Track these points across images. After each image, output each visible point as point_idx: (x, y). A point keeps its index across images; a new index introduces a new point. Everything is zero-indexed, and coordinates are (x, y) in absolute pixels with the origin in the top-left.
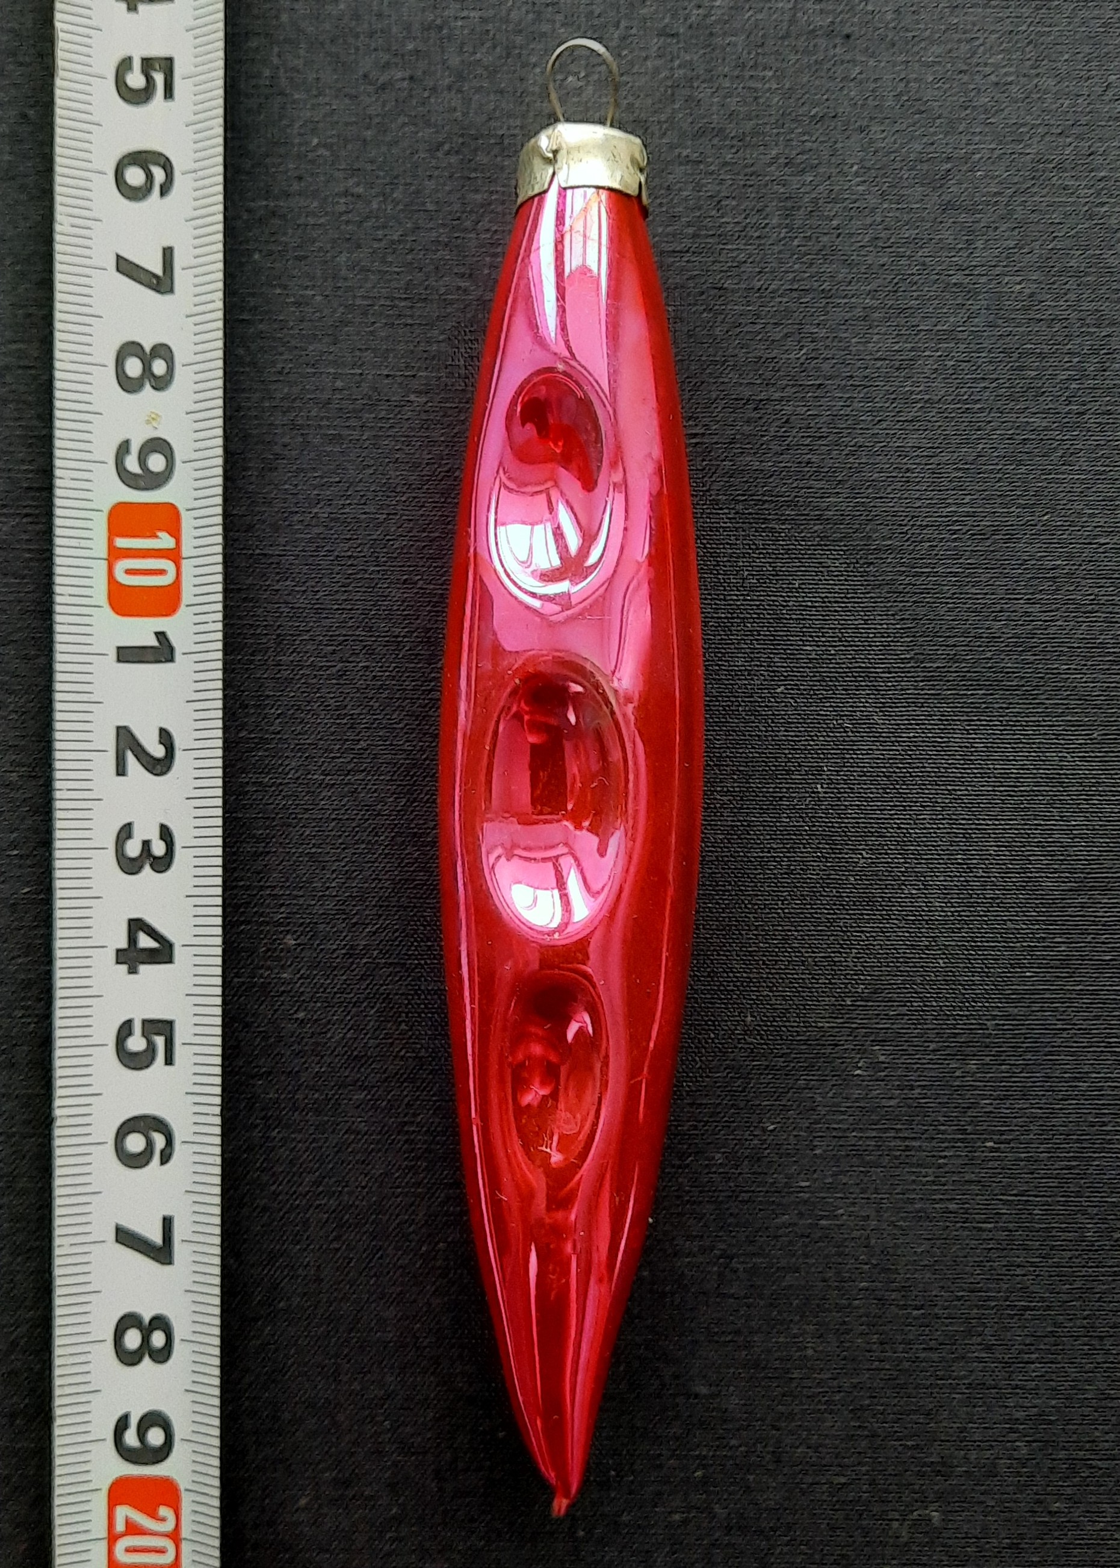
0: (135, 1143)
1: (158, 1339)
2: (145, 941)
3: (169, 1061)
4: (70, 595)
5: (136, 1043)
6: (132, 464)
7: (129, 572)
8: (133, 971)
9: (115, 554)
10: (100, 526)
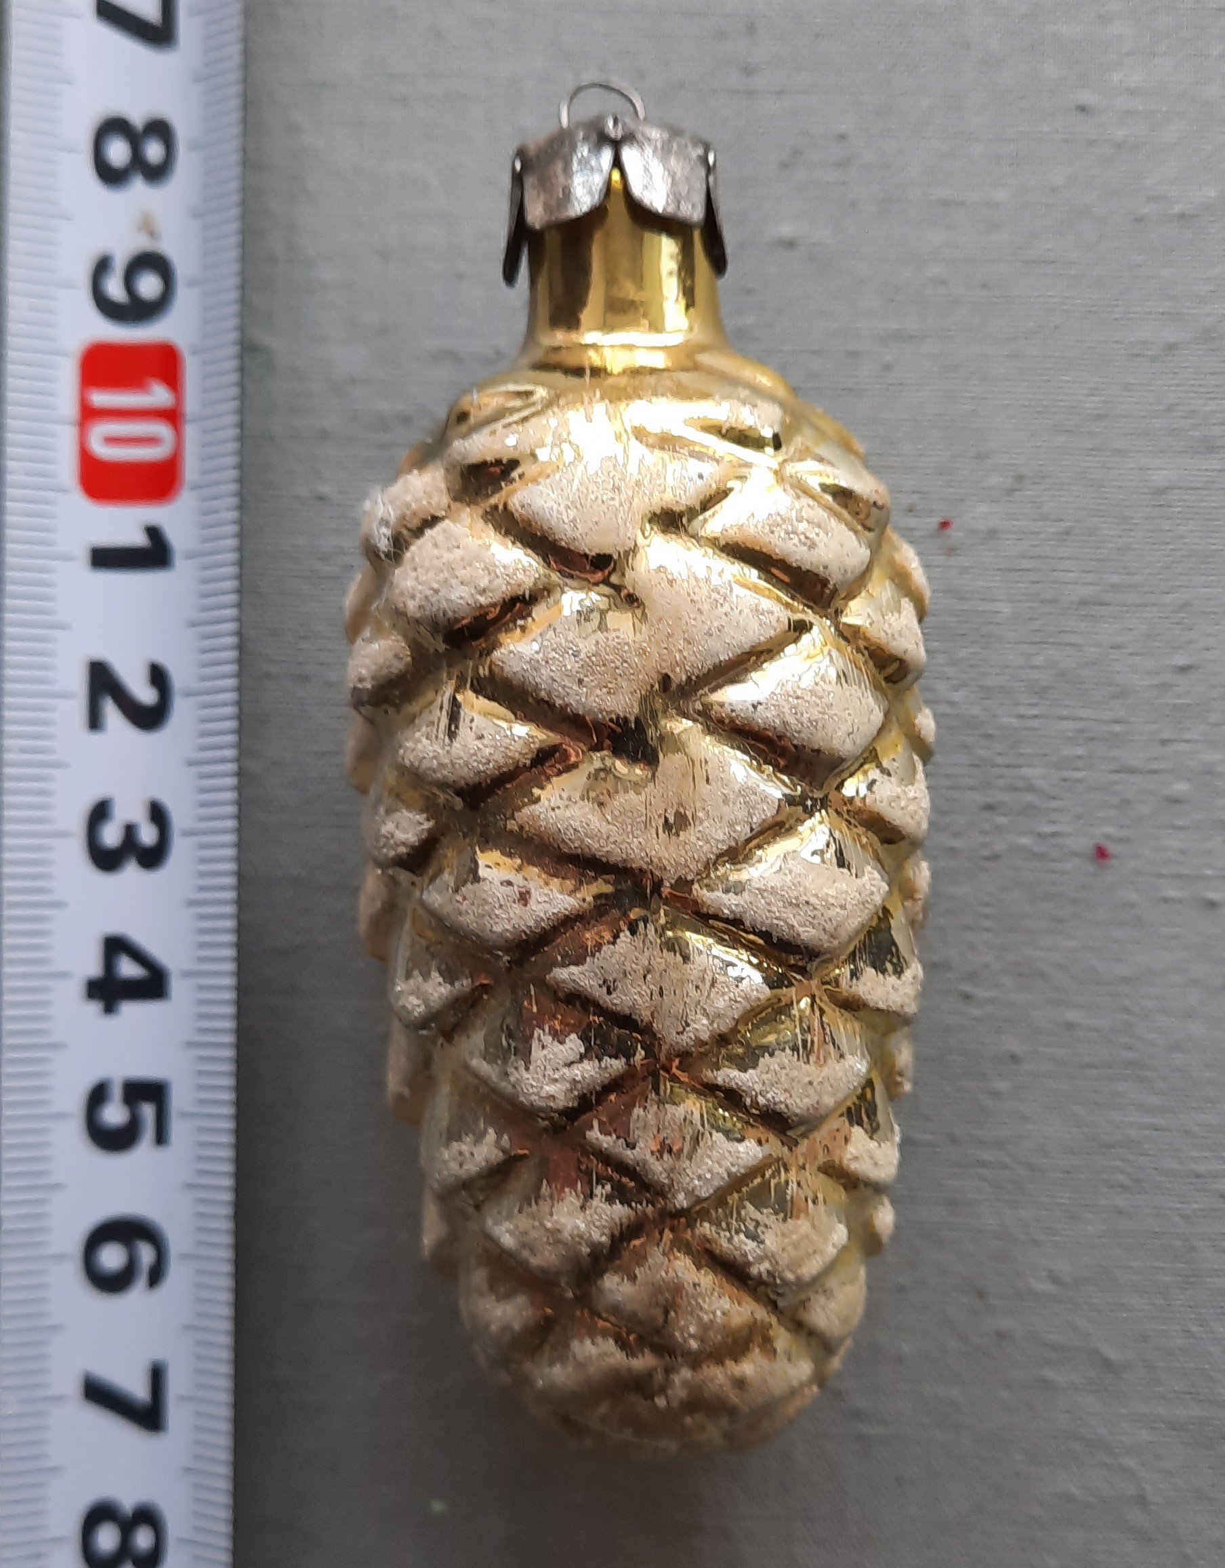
0: (112, 1257)
1: (143, 1539)
2: (128, 969)
3: (161, 1138)
4: (27, 474)
5: (114, 1114)
6: (115, 289)
7: (112, 440)
8: (109, 1009)
9: (89, 414)
10: (67, 375)
